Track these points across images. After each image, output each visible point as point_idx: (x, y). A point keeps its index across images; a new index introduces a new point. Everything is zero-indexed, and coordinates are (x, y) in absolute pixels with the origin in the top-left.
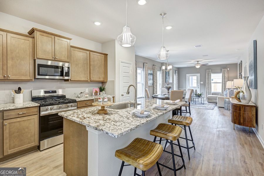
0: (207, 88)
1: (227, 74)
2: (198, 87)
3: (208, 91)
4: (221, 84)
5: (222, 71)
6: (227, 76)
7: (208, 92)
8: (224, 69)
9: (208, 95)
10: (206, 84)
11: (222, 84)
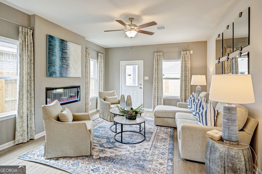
0: (155, 89)
1: (189, 62)
2: (141, 86)
3: (157, 95)
4: (179, 81)
5: (182, 56)
6: (189, 65)
7: (157, 97)
8: (185, 53)
9: (156, 104)
10: (154, 81)
11: (182, 81)
